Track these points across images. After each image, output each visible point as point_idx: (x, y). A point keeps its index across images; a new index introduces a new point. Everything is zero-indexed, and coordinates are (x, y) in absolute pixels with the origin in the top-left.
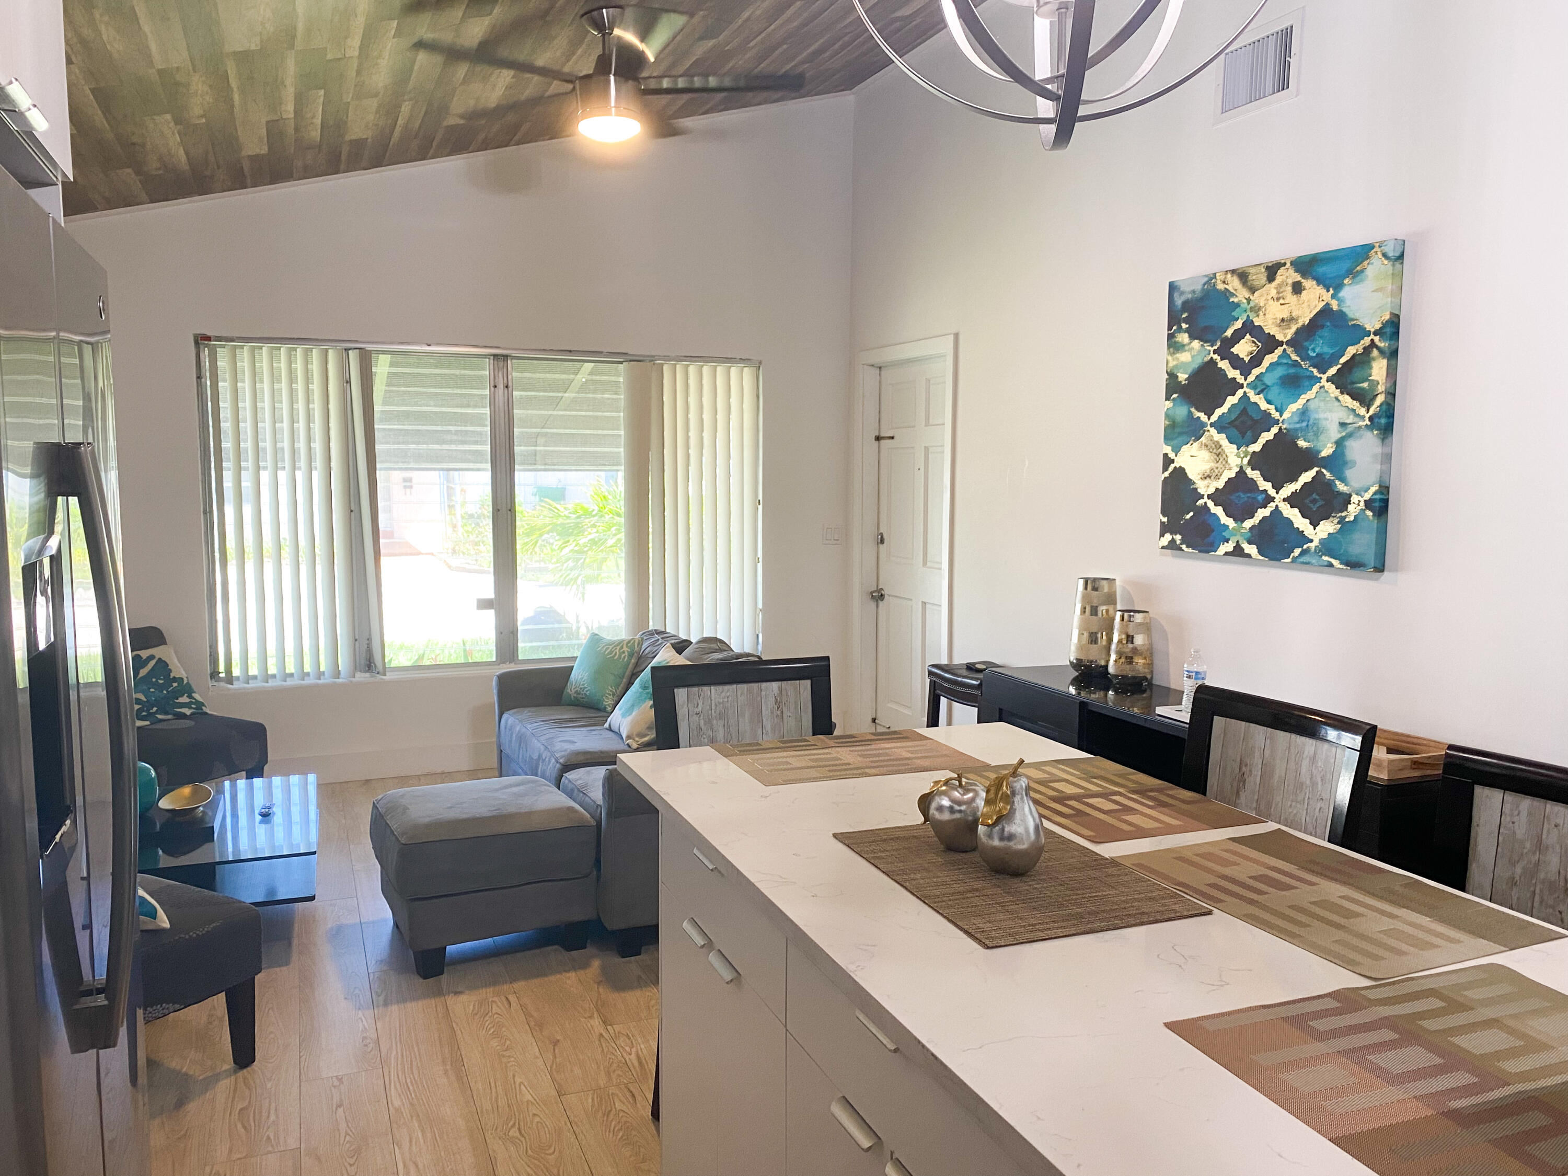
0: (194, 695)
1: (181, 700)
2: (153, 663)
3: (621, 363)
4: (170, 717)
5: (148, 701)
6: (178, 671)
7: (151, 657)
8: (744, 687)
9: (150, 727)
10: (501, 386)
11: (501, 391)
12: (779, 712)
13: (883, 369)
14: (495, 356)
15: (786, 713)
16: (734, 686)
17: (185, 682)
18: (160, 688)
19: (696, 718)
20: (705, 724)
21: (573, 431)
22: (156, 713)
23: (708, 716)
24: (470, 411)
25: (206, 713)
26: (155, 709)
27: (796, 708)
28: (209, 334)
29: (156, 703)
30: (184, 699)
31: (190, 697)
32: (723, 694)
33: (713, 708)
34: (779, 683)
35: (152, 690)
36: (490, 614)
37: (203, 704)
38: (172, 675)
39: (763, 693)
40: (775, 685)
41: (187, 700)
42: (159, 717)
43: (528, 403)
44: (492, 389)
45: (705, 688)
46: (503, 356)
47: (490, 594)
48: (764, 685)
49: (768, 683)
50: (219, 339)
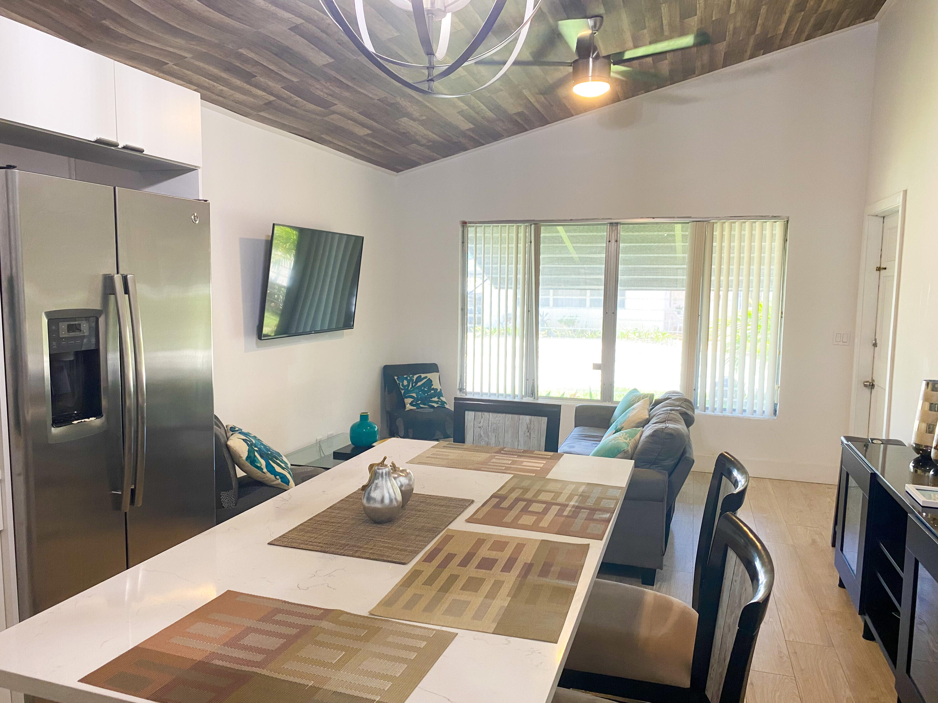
0: (441, 398)
1: (433, 399)
2: (425, 380)
3: (688, 223)
4: (426, 406)
5: (417, 398)
6: (436, 385)
7: (426, 377)
8: (510, 416)
9: (417, 410)
10: (613, 241)
11: (613, 244)
12: (528, 434)
13: (885, 218)
14: (610, 223)
15: (532, 435)
16: (504, 415)
17: (439, 390)
18: (426, 392)
19: (479, 429)
20: (484, 433)
21: (656, 266)
22: (420, 403)
23: (486, 430)
24: (595, 256)
25: (445, 408)
26: (420, 402)
27: (538, 433)
28: (466, 220)
29: (421, 399)
30: (436, 399)
31: (439, 398)
32: (497, 419)
33: (490, 425)
34: (530, 417)
35: (420, 393)
36: (599, 372)
37: (446, 403)
38: (432, 387)
39: (520, 421)
40: (528, 418)
41: (437, 400)
42: (421, 406)
43: (628, 250)
44: (608, 243)
45: (486, 414)
46: (616, 223)
47: (600, 362)
48: (521, 416)
49: (524, 416)
50: (470, 223)
